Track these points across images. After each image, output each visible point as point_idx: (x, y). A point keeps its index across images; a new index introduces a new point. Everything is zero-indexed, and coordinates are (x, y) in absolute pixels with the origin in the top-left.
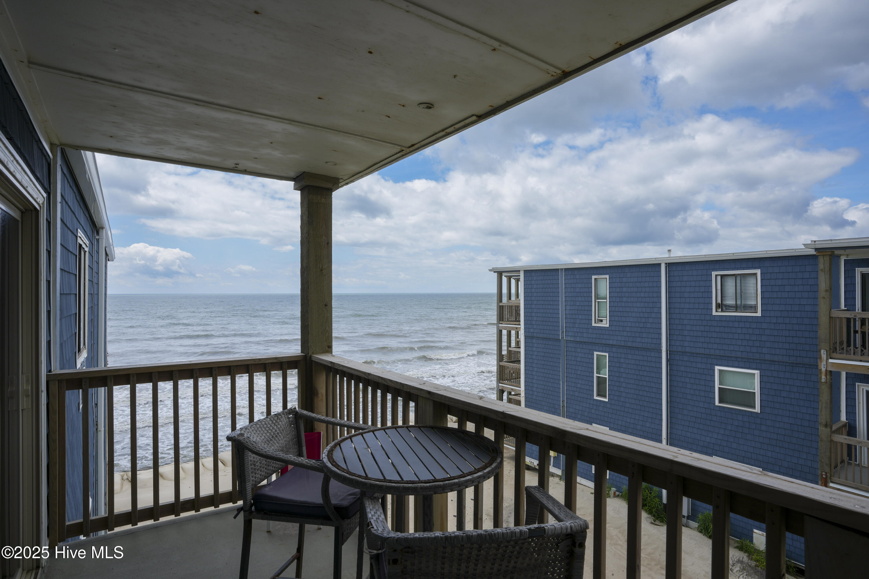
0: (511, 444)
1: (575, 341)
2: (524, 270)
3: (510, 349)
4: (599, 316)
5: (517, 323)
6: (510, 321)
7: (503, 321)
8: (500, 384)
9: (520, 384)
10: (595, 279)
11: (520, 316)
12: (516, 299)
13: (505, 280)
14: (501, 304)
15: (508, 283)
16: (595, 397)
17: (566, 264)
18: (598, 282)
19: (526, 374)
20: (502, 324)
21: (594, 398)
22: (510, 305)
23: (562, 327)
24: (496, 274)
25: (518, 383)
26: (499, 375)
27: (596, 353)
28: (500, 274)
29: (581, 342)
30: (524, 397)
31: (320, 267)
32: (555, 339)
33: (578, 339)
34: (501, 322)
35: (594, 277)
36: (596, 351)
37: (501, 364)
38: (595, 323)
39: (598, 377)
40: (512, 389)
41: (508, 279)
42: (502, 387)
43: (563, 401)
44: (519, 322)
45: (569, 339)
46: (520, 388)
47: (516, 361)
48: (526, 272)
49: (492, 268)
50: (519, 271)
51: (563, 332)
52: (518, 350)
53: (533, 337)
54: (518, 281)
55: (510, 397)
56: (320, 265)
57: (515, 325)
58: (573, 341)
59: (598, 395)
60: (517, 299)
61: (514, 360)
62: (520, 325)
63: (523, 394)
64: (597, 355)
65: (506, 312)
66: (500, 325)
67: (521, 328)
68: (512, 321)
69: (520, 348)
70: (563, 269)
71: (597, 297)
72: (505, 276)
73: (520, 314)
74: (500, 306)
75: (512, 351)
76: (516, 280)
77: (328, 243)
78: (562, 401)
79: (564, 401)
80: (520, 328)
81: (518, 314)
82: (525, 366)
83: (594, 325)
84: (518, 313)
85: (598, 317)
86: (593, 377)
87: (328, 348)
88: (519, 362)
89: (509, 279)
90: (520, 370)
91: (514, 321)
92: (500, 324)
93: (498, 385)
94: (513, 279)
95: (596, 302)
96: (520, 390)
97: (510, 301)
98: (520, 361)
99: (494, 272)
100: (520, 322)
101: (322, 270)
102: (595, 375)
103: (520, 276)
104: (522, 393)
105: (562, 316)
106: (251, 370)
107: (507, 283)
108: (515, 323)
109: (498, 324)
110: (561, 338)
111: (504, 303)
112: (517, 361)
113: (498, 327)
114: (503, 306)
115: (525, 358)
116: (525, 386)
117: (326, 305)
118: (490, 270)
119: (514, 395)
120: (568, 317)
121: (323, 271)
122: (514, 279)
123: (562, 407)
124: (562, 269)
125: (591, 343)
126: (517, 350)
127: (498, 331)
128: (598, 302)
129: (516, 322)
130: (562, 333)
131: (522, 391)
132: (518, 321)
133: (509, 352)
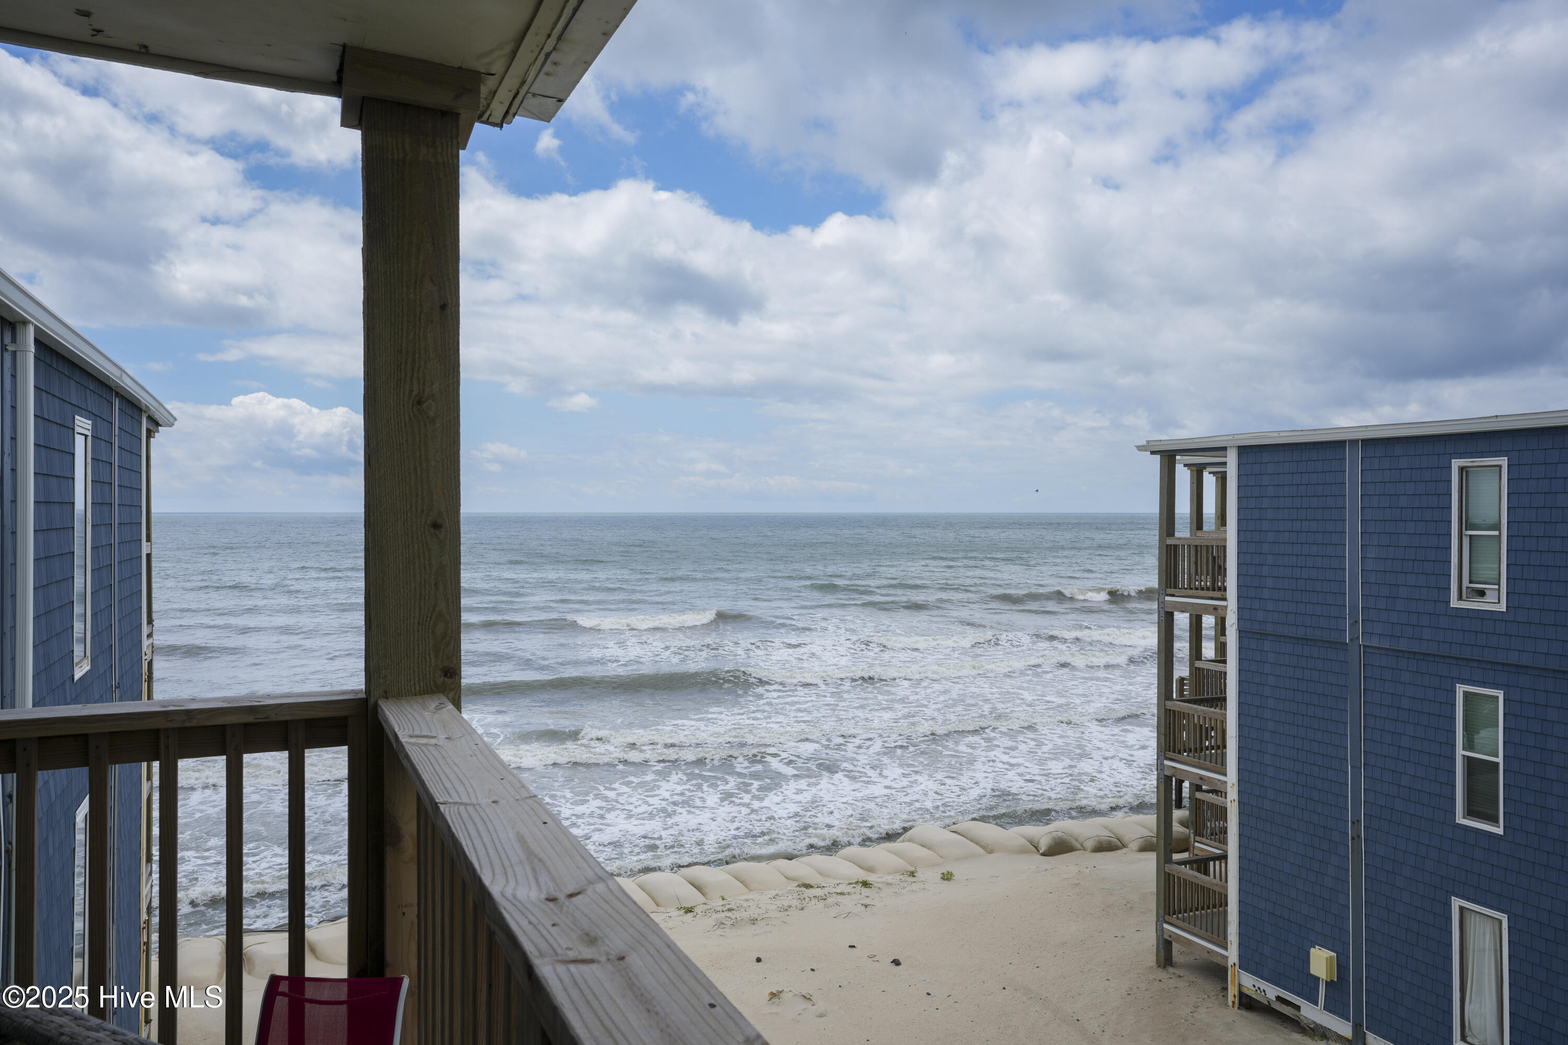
0: (1197, 930)
1: (1394, 650)
2: (1239, 447)
3: (1198, 664)
4: (1474, 579)
5: (1217, 594)
6: (1197, 589)
7: (1175, 588)
8: (1167, 763)
9: (1223, 763)
10: (1462, 469)
11: (1225, 575)
12: (1218, 529)
13: (1183, 477)
14: (1170, 541)
15: (1195, 484)
16: (1461, 820)
17: (1367, 427)
18: (1470, 478)
19: (1241, 736)
20: (1173, 595)
21: (1457, 821)
22: (1198, 543)
23: (1354, 607)
24: (1158, 457)
25: (1219, 761)
26: (1163, 737)
27: (1461, 689)
28: (1169, 457)
29: (1414, 653)
30: (1236, 803)
31: (411, 391)
32: (1331, 642)
33: (1403, 645)
34: (1169, 591)
35: (1456, 464)
36: (1464, 681)
37: (1169, 704)
38: (1460, 598)
39: (1469, 761)
40: (1202, 778)
41: (1195, 473)
42: (1173, 771)
43: (1356, 822)
44: (1222, 593)
45: (1375, 642)
46: (1225, 775)
47: (1213, 699)
48: (1243, 450)
49: (1144, 443)
50: (1224, 449)
51: (1357, 622)
52: (1222, 669)
53: (1263, 635)
54: (1222, 479)
55: (1199, 795)
56: (415, 381)
57: (1212, 598)
58: (1386, 649)
59: (1470, 812)
60: (1222, 529)
61: (1210, 696)
62: (1225, 599)
63: (1233, 794)
64: (1466, 694)
65: (1185, 565)
66: (1168, 598)
67: (1229, 609)
68: (1202, 589)
69: (1224, 662)
70: (1357, 441)
71: (1466, 523)
72: (1185, 465)
73: (1225, 569)
74: (1169, 547)
75: (1203, 669)
76: (1220, 475)
77: (443, 307)
78: (1353, 823)
79: (1359, 821)
80: (1226, 607)
81: (1221, 570)
82: (1241, 715)
83: (1454, 603)
84: (1220, 567)
85: (1471, 582)
86: (1453, 759)
87: (445, 675)
88: (1220, 701)
89: (1198, 472)
90: (1224, 722)
91: (1208, 589)
92: (1168, 595)
93: (1162, 764)
94: (1210, 473)
95: (1464, 538)
96: (1226, 782)
97: (1199, 533)
98: (1225, 699)
99: (1153, 453)
100: (1225, 590)
101: (419, 402)
102: (1460, 752)
103: (1225, 464)
104: (1229, 790)
105: (1353, 575)
106: (167, 747)
107: (1192, 483)
108: (1211, 594)
109: (1162, 596)
110: (1351, 640)
111: (1180, 539)
112: (1218, 699)
113: (1162, 604)
114: (1176, 546)
115: (1241, 693)
116: (1240, 770)
117: (436, 526)
118: (1141, 448)
119: (1208, 791)
120: (1373, 581)
121: (425, 405)
122: (1214, 473)
123: (1353, 838)
124: (1354, 442)
125: (1444, 657)
126: (1218, 667)
127: (1162, 614)
128: (1471, 536)
129: (1214, 590)
130: (1351, 625)
131: (1229, 785)
132: (1220, 589)
133: (1196, 672)
